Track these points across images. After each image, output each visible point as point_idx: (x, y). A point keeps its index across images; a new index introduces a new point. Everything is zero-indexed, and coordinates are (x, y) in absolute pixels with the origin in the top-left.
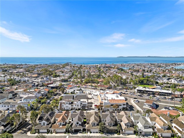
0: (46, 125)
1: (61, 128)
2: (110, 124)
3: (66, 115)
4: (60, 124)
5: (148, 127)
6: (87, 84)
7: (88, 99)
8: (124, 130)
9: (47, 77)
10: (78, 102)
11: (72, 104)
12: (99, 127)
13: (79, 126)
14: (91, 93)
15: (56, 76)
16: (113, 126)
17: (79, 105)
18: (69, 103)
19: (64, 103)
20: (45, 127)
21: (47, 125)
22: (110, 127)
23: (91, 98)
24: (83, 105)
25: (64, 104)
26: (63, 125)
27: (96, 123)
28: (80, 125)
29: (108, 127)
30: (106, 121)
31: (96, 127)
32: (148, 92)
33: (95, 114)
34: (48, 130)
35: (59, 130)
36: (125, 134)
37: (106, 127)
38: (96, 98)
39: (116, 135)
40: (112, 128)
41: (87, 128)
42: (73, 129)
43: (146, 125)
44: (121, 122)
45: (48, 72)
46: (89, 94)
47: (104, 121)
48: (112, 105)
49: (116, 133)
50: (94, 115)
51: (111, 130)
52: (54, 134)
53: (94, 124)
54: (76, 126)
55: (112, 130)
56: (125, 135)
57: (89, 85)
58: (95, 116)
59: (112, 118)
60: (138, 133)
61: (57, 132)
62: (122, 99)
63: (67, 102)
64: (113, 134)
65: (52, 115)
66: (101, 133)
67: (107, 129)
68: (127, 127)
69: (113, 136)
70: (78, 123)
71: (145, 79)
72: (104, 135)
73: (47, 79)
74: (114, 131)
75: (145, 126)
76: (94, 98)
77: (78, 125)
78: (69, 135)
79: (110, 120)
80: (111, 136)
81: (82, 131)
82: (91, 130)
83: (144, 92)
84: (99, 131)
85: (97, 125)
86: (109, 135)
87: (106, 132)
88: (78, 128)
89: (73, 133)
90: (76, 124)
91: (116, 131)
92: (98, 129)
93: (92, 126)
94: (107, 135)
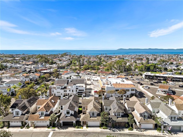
0: (20, 115)
1: (42, 120)
3: (52, 101)
4: (42, 113)
5: (176, 118)
6: (86, 71)
7: (86, 84)
8: (139, 123)
9: (42, 64)
10: (73, 86)
11: (65, 89)
12: (100, 118)
14: (91, 79)
15: (52, 63)
16: (122, 116)
17: (75, 90)
18: (61, 87)
19: (55, 88)
20: (18, 118)
21: (22, 114)
22: (118, 118)
23: (91, 84)
24: (79, 90)
25: (54, 90)
26: (46, 115)
27: (96, 112)
28: (72, 115)
29: (115, 119)
30: (111, 109)
31: (96, 118)
32: (158, 78)
33: (95, 100)
34: (22, 122)
35: (39, 123)
36: (140, 129)
37: (111, 118)
38: (96, 84)
40: (120, 119)
41: (83, 120)
42: (61, 122)
43: (173, 116)
44: (133, 111)
45: (43, 59)
46: (88, 80)
47: (108, 110)
48: (117, 90)
49: (127, 128)
50: (93, 101)
51: (118, 123)
52: (31, 129)
54: (66, 117)
55: (121, 123)
56: (141, 131)
57: (88, 72)
58: (95, 103)
59: (120, 105)
60: (160, 127)
61: (36, 125)
62: (130, 83)
63: (59, 87)
64: (121, 128)
65: (32, 102)
66: (104, 127)
67: (113, 121)
68: (144, 119)
69: (122, 132)
70: (68, 113)
71: (152, 65)
72: (108, 130)
73: (42, 66)
74: (123, 124)
75: (172, 118)
76: (94, 83)
77: (69, 115)
78: (54, 130)
79: (117, 108)
80: (118, 131)
81: (74, 124)
82: (88, 122)
83: (153, 78)
84: (100, 124)
85: (97, 116)
86: (115, 130)
87: (112, 126)
88: (69, 120)
89: (60, 128)
90: (65, 114)
91: (127, 125)
92: (99, 122)
93: (90, 117)
94: (112, 131)
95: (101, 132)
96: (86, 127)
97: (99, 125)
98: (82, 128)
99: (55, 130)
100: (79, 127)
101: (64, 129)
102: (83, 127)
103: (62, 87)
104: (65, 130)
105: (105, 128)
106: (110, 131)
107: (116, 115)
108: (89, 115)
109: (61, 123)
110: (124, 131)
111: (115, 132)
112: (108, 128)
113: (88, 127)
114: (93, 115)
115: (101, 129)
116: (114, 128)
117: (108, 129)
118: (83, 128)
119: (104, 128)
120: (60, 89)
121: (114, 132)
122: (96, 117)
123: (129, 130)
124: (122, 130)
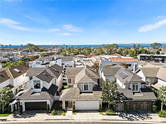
2: (131, 87)
6: (76, 56)
7: (76, 65)
9: (32, 52)
11: (47, 65)
12: (100, 94)
13: (39, 94)
16: (143, 90)
22: (134, 93)
24: (66, 66)
29: (128, 95)
37: (122, 94)
38: (87, 64)
40: (140, 96)
41: (66, 98)
44: (154, 84)
45: (33, 47)
46: (78, 62)
49: (153, 112)
50: (86, 69)
51: (136, 102)
53: (86, 87)
54: (33, 93)
55: (142, 102)
58: (88, 71)
64: (143, 113)
66: (107, 112)
69: (147, 121)
70: (37, 86)
71: (143, 50)
72: (117, 117)
74: (146, 105)
76: (84, 63)
79: (132, 75)
80: (140, 120)
81: (49, 107)
82: (76, 102)
83: (149, 58)
84: (100, 105)
85: (94, 90)
86: (132, 116)
87: (123, 109)
88: (38, 99)
89: (19, 115)
90: (32, 88)
91: (154, 106)
92: (99, 101)
93: (79, 93)
94: (127, 119)
95: (103, 121)
96: (71, 112)
97: (98, 108)
98: (63, 113)
99: (5, 120)
100: (58, 112)
101: (25, 117)
102: (65, 111)
103: (43, 62)
104: (27, 119)
105: (111, 113)
106: (121, 118)
107: (130, 89)
108: (78, 89)
109: (22, 106)
110: (151, 118)
111: (132, 122)
112: (116, 113)
113: (75, 111)
114: (85, 89)
115: (103, 115)
116: (130, 114)
117: (116, 115)
118: (66, 114)
119: (109, 113)
120: (41, 64)
121: (130, 122)
122: (92, 92)
123: (160, 117)
124: (147, 117)
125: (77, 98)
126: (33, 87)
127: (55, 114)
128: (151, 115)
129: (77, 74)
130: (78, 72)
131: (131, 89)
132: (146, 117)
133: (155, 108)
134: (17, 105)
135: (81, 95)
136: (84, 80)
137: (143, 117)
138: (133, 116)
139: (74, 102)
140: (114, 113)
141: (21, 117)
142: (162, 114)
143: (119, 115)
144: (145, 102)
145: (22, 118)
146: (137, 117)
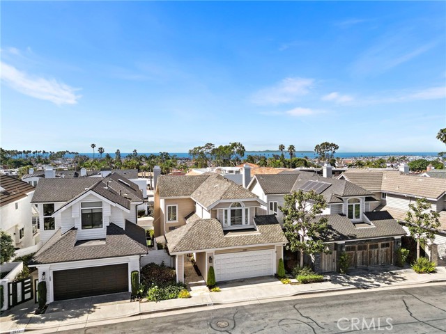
2: (345, 210)
12: (275, 231)
16: (372, 216)
29: (343, 226)
31: (254, 233)
37: (330, 227)
39: (412, 278)
53: (236, 215)
54: (79, 242)
66: (300, 277)
67: (343, 237)
72: (330, 285)
79: (340, 182)
80: (382, 285)
81: (137, 277)
82: (216, 257)
85: (258, 224)
86: (361, 280)
87: (335, 265)
88: (101, 254)
89: (36, 313)
90: (74, 229)
91: (403, 250)
92: (275, 250)
93: (222, 233)
94: (353, 286)
96: (205, 288)
97: (274, 271)
98: (183, 292)
101: (63, 318)
104: (69, 321)
105: (313, 277)
106: (338, 286)
107: (342, 215)
108: (215, 222)
109: (43, 285)
110: (404, 279)
111: (368, 290)
117: (324, 280)
118: (191, 293)
119: (306, 278)
121: (363, 291)
122: (254, 229)
123: (420, 273)
124: (395, 278)
125: (220, 245)
126: (78, 225)
127: (161, 297)
128: (401, 273)
129: (192, 192)
130: (194, 186)
131: (345, 215)
132: (391, 278)
133: (405, 253)
134: (23, 284)
135: (227, 236)
136: (230, 195)
137: (385, 279)
138: (363, 278)
139: (211, 259)
140: (318, 277)
141: (47, 320)
142: (421, 267)
143: (330, 280)
144: (380, 244)
145: (51, 320)
146: (373, 280)
